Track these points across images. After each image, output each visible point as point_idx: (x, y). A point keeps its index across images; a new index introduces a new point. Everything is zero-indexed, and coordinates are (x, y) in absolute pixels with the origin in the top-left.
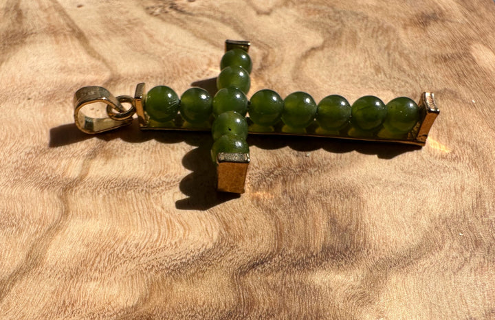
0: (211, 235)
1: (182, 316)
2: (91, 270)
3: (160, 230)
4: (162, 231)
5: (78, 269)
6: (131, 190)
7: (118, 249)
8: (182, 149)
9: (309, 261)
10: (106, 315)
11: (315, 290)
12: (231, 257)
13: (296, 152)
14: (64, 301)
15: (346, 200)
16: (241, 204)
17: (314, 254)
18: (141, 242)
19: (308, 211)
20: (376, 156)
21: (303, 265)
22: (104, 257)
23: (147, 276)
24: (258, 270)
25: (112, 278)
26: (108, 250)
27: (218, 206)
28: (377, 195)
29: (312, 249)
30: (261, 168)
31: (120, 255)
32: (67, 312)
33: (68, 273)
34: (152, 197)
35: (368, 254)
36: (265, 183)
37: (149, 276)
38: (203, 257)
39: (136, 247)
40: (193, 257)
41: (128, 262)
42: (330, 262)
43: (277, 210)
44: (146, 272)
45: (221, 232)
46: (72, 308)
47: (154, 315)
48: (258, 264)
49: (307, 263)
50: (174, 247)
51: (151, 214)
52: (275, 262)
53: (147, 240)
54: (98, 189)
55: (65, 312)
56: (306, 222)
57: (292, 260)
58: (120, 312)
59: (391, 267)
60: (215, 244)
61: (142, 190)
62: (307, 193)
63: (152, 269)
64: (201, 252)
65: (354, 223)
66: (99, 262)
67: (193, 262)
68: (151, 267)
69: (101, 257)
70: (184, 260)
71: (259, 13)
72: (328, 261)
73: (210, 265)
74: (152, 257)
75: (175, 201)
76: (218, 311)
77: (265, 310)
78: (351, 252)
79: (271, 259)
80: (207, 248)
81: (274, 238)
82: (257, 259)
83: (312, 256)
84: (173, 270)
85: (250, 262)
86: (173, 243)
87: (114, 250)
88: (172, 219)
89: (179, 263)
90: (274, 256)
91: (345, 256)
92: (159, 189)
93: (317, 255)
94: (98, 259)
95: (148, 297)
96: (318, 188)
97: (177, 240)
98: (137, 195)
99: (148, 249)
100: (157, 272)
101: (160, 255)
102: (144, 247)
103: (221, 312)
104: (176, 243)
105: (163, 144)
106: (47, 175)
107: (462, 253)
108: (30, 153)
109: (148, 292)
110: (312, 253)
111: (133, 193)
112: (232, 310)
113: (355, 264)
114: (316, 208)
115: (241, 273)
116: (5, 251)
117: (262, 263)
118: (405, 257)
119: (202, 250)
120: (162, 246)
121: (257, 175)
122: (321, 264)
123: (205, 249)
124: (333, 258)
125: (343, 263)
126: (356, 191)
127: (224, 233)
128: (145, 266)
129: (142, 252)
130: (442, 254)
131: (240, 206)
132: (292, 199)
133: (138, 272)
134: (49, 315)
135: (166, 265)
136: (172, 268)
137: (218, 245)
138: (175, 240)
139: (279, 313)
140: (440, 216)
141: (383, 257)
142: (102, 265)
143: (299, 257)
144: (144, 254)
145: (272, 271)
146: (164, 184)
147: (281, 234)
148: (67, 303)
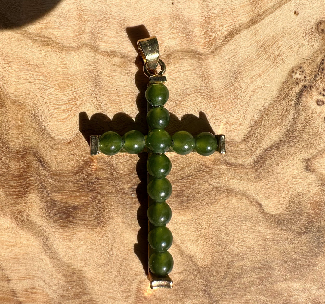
0: (61, 135)
1: (5, 123)
2: (32, 71)
3: (63, 105)
4: (62, 107)
5: (32, 64)
6: (93, 84)
7: (47, 84)
8: (133, 111)
9: (45, 192)
10: (4, 84)
11: (25, 194)
12: (45, 147)
13: (136, 187)
14: (11, 62)
15: (94, 218)
16: (86, 152)
17: (50, 195)
18: (53, 95)
19: (83, 193)
20: (137, 242)
21: (42, 188)
22: (41, 77)
23: (30, 102)
24: (37, 163)
25: (27, 83)
26: (46, 78)
27: (84, 138)
28: (99, 238)
29: (53, 194)
30: (118, 163)
31: (43, 85)
32: (5, 64)
33: (29, 60)
34: (88, 97)
35: (51, 227)
36: (105, 166)
37: (30, 103)
38: (45, 132)
39: (49, 93)
40: (44, 125)
41: (39, 90)
42: (45, 204)
43: (82, 173)
44: (33, 101)
45: (64, 140)
46: (7, 67)
47: (5, 109)
48: (41, 162)
49: (43, 191)
50: (50, 114)
51: (74, 98)
52: (43, 172)
53: (55, 99)
54: (92, 65)
55: (5, 63)
56: (74, 191)
57: (45, 182)
58: (6, 91)
59: (43, 239)
60: (54, 137)
61: (93, 91)
62: (98, 193)
63: (35, 104)
64: (48, 130)
65: (75, 221)
66: (37, 75)
67: (40, 126)
68: (36, 103)
69: (41, 75)
70: (41, 121)
71: (307, 161)
72: (45, 202)
73: (39, 135)
74: (43, 103)
75: (86, 112)
76: (9, 141)
77: (11, 166)
78: (53, 217)
79: (45, 170)
80: (50, 133)
81: (60, 171)
82: (45, 162)
83: (48, 194)
84: (34, 115)
85: (42, 158)
86: (53, 114)
87: (46, 82)
88: (72, 111)
89: (39, 118)
90: (47, 171)
91: (49, 213)
92: (95, 101)
93: (49, 196)
94: (39, 74)
95: (17, 104)
96: (103, 200)
97: (56, 115)
98: (90, 88)
99: (48, 100)
100: (33, 107)
101: (45, 107)
102: (49, 98)
103: (8, 143)
104: (54, 115)
105: (136, 98)
106: (102, 32)
107: (56, 285)
108: (120, 17)
109: (19, 104)
110: (50, 194)
111: (90, 86)
112: (10, 149)
113: (43, 219)
114: (86, 197)
115: (34, 153)
116: (42, 24)
117: (42, 165)
118: (50, 249)
119: (49, 130)
120: (51, 108)
121: (111, 161)
122: (43, 198)
123: (50, 132)
124: (47, 206)
125: (44, 211)
126: (103, 225)
127: (63, 142)
128: (36, 100)
129: (46, 97)
130: (54, 272)
131: (84, 151)
132: (92, 183)
133: (33, 96)
134: (3, 56)
135: (38, 111)
136: (36, 115)
137: (53, 139)
138: (55, 115)
139: (9, 174)
140: (85, 277)
141: (50, 236)
142: (35, 77)
143: (47, 186)
144: (44, 98)
145: (36, 171)
146: (100, 104)
147: (64, 176)
148: (10, 63)
